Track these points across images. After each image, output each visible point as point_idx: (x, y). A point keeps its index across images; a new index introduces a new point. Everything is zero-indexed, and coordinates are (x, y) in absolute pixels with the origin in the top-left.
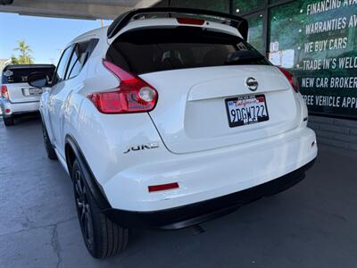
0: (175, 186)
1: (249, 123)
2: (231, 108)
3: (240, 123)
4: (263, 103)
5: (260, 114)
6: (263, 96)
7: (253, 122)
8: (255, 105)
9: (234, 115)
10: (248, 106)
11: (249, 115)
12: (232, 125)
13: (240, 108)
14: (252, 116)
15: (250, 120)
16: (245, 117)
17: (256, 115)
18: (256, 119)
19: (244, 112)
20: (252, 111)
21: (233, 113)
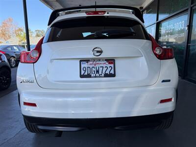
0: (34, 105)
1: (95, 77)
2: (83, 66)
3: (89, 76)
4: (112, 65)
5: (108, 72)
6: (114, 60)
7: (100, 76)
8: (104, 66)
9: (85, 71)
10: (97, 66)
11: (98, 72)
12: (82, 76)
13: (91, 66)
14: (100, 73)
15: (97, 75)
16: (93, 72)
17: (104, 72)
18: (103, 75)
19: (93, 69)
20: (101, 69)
21: (85, 69)
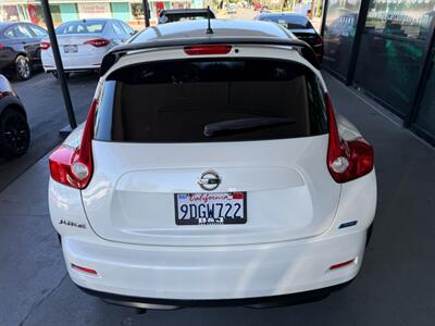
0: (92, 271)
1: (207, 223)
2: (181, 202)
3: (193, 221)
4: (241, 201)
5: (231, 214)
7: (215, 223)
8: (225, 202)
9: (186, 212)
10: (211, 202)
11: (211, 213)
12: (179, 222)
13: (198, 203)
14: (216, 216)
15: (210, 220)
16: (202, 215)
17: (223, 214)
18: (222, 220)
19: (203, 209)
20: (217, 209)
21: (184, 209)
